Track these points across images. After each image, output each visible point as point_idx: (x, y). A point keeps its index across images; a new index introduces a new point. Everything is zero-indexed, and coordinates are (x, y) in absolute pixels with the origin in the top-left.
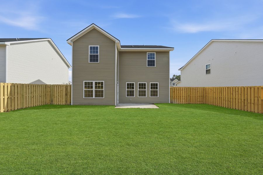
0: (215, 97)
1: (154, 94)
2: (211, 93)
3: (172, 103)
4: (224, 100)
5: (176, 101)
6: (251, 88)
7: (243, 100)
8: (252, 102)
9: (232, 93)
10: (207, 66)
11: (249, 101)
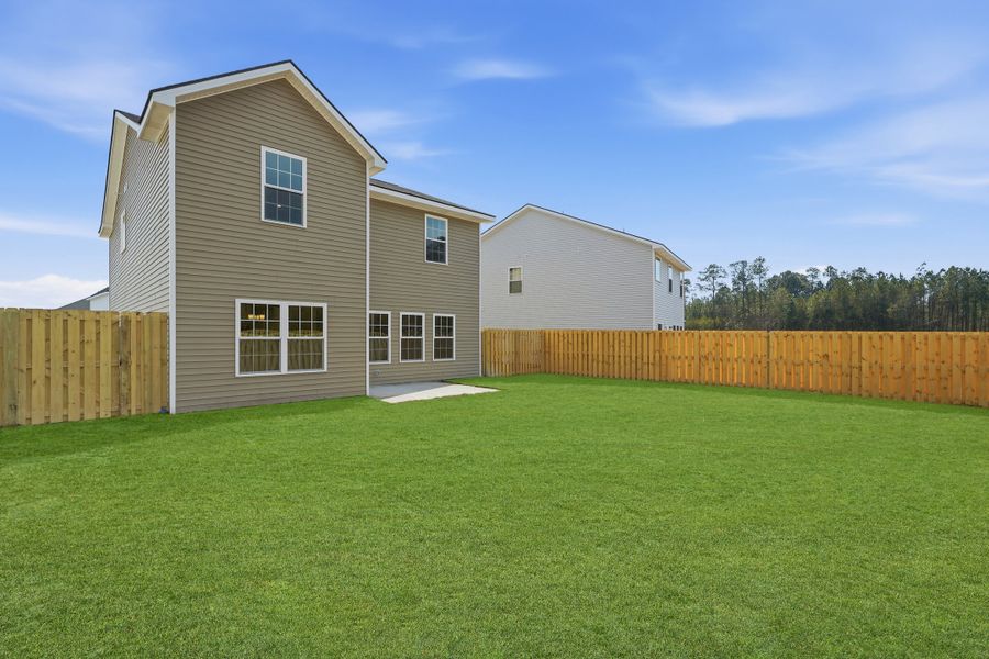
0: (571, 356)
1: (443, 349)
2: (561, 344)
3: (485, 375)
4: (593, 361)
5: (492, 371)
6: (648, 334)
7: (634, 359)
8: (651, 360)
9: (611, 343)
10: (511, 270)
11: (645, 360)
